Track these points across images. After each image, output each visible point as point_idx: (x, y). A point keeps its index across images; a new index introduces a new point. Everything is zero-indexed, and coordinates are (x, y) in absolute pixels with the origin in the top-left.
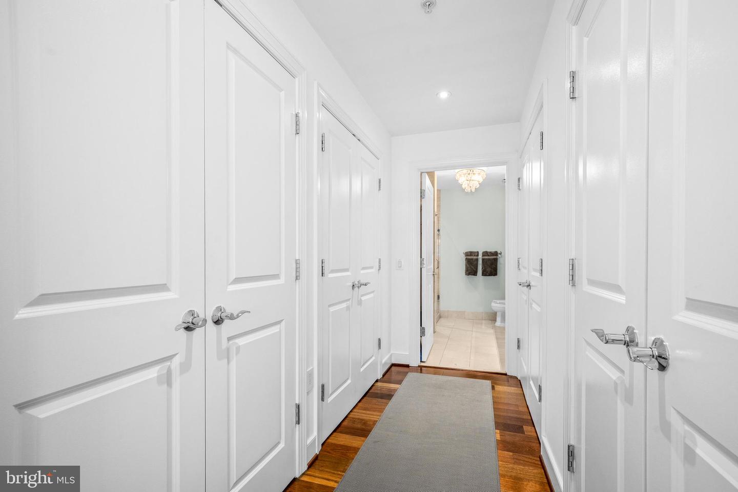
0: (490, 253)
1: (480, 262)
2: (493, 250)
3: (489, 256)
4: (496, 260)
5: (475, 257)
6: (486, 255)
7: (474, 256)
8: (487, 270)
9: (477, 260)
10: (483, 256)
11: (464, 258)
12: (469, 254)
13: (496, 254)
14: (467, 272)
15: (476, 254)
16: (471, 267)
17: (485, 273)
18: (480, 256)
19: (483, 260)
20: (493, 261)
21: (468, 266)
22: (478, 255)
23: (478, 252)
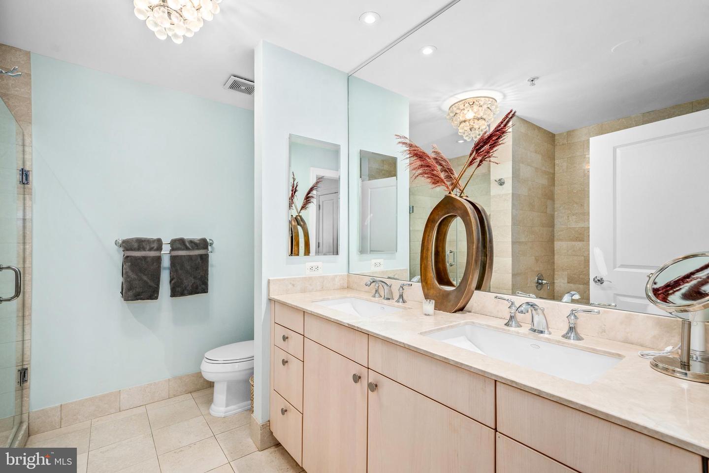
0: (191, 242)
1: (166, 262)
2: (196, 236)
3: (187, 249)
4: (204, 259)
5: (153, 254)
6: (179, 246)
7: (151, 249)
8: (186, 282)
9: (159, 259)
10: (173, 249)
11: (118, 257)
12: (136, 245)
13: (204, 244)
14: (131, 293)
15: (155, 245)
16: (141, 279)
17: (179, 289)
18: (166, 249)
19: (173, 259)
20: (199, 260)
21: (133, 276)
22: (160, 248)
23: (159, 241)
